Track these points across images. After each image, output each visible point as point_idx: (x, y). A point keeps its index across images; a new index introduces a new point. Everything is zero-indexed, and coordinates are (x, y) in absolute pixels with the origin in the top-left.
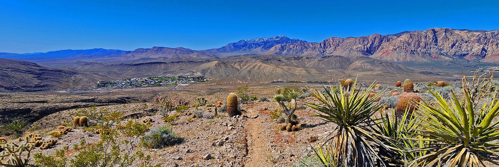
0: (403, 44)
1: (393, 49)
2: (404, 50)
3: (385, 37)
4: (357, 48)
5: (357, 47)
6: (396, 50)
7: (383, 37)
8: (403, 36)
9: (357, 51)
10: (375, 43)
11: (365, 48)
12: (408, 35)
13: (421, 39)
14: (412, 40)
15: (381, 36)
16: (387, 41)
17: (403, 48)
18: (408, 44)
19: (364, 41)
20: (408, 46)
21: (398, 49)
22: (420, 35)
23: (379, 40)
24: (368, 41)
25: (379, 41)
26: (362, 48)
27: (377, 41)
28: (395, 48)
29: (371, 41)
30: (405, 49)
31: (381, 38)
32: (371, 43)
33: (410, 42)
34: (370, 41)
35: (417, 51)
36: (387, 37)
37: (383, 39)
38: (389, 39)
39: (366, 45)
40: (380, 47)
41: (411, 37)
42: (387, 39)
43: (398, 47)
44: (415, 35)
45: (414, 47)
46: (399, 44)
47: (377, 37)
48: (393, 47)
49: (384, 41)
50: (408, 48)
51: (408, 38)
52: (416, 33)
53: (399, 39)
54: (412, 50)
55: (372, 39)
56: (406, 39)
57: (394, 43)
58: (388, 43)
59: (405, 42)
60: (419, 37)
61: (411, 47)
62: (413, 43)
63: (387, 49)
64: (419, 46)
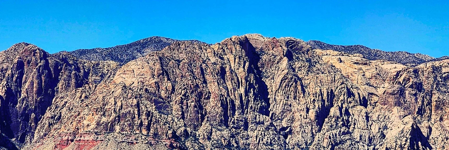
0: (135, 101)
1: (98, 124)
2: (144, 132)
3: (64, 60)
6: (112, 130)
7: (57, 64)
8: (132, 65)
10: (23, 90)
12: (151, 63)
13: (205, 82)
14: (170, 84)
15: (45, 56)
16: (73, 81)
17: (137, 122)
18: (156, 102)
20: (156, 113)
21: (117, 128)
22: (198, 64)
23: (39, 77)
25: (40, 84)
27: (32, 83)
28: (104, 119)
29: (4, 82)
30: (148, 128)
31: (46, 66)
32: (1, 91)
33: (163, 94)
35: (195, 136)
36: (76, 63)
37: (57, 71)
38: (86, 74)
40: (48, 114)
41: (163, 69)
42: (76, 76)
43: (119, 118)
44: (179, 61)
45: (183, 118)
46: (119, 104)
47: (29, 62)
48: (96, 117)
49: (60, 85)
50: (157, 122)
51: (153, 76)
52: (183, 56)
53: (118, 79)
54: (174, 133)
55: (6, 70)
56: (145, 79)
57: (101, 97)
58: (78, 95)
59: (143, 92)
60: (197, 72)
61: (170, 119)
62: (176, 98)
63: (74, 123)
64: (200, 115)
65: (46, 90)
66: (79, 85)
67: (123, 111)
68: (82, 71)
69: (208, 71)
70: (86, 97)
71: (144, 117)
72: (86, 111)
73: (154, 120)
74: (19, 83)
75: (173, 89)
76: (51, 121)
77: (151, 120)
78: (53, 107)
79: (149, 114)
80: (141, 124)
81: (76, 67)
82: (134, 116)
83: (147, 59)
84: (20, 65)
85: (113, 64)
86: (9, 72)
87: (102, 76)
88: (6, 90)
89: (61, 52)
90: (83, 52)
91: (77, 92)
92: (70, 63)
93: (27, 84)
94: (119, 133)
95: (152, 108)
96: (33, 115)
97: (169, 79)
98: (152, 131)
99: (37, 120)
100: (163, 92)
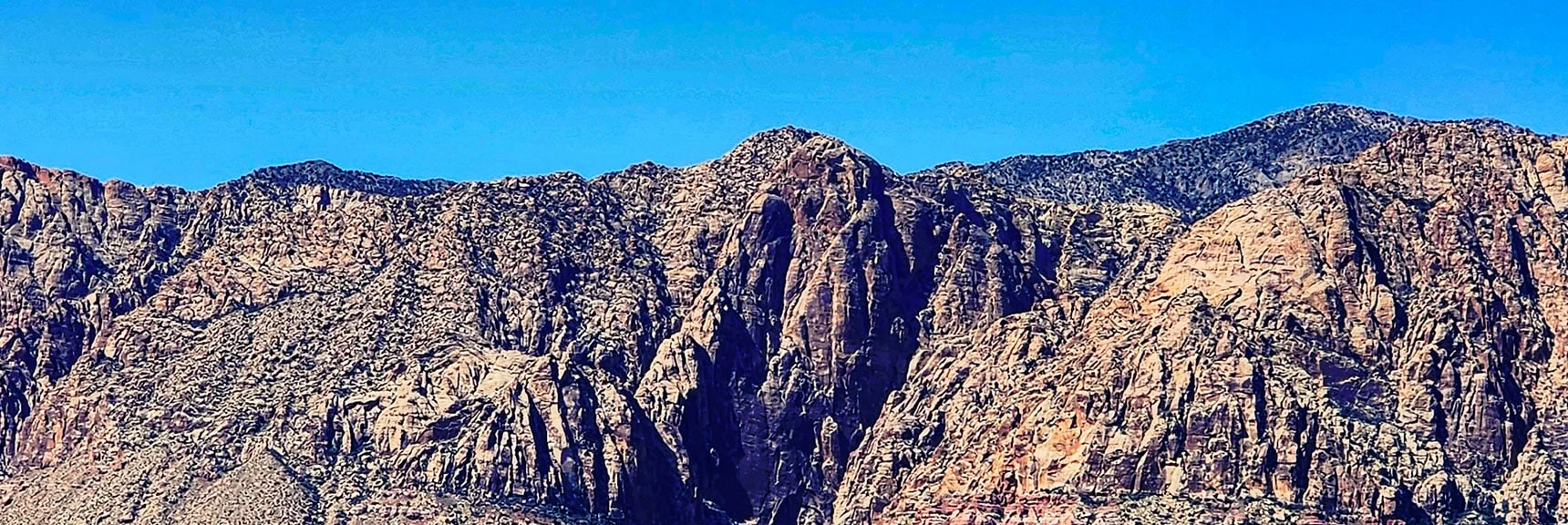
0: (1246, 368)
1: (1095, 460)
2: (1284, 493)
3: (958, 199)
4: (444, 430)
5: (444, 403)
6: (1152, 484)
7: (926, 217)
8: (1233, 219)
9: (456, 481)
10: (790, 324)
11: (594, 436)
12: (1311, 212)
13: (1529, 289)
14: (1386, 299)
15: (876, 181)
16: (994, 284)
17: (1255, 451)
18: (1331, 372)
19: (564, 279)
20: (1331, 417)
21: (1174, 476)
22: (1501, 217)
23: (854, 268)
24: (657, 272)
25: (857, 296)
26: (538, 424)
27: (825, 294)
28: (1120, 442)
29: (711, 291)
30: (1299, 477)
31: (883, 222)
32: (699, 326)
33: (1359, 338)
34: (680, 272)
36: (1003, 213)
37: (929, 245)
39: (614, 364)
41: (1357, 237)
42: (1007, 266)
43: (1179, 438)
44: (1423, 205)
45: (1440, 434)
46: (1181, 379)
47: (811, 209)
48: (1088, 433)
49: (938, 301)
50: (1335, 450)
51: (1319, 265)
52: (1438, 183)
53: (1175, 276)
54: (1404, 496)
55: (720, 239)
56: (1287, 277)
57: (1106, 349)
58: (1014, 341)
59: (1276, 331)
60: (1497, 246)
61: (1386, 439)
62: (1413, 354)
63: (999, 459)
64: (1508, 424)
65: (884, 324)
66: (1014, 302)
67: (1197, 408)
68: (1030, 244)
69: (1543, 244)
70: (1046, 351)
71: (1281, 431)
72: (1047, 409)
73: (1322, 444)
74: (773, 295)
75: (1401, 319)
76: (904, 448)
77: (1311, 445)
78: (912, 390)
79: (1300, 419)
80: (1271, 461)
81: (1006, 228)
82: (1243, 425)
83: (1295, 197)
84: (776, 221)
85: (1156, 215)
86: (732, 248)
87: (1113, 265)
88: (719, 320)
89: (944, 165)
90: (1030, 168)
91: (1008, 332)
92: (980, 210)
93: (806, 297)
94: (1182, 495)
95: (1315, 396)
96: (829, 426)
97: (1381, 279)
98: (1314, 487)
99: (844, 446)
100: (1358, 331)
